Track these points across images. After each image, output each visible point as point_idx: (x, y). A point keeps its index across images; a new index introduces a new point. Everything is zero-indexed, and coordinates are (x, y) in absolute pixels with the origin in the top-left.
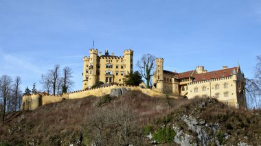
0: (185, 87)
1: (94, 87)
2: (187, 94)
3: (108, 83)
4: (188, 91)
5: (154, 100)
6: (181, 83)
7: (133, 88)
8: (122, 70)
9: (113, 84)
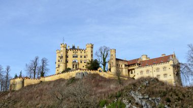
0: (133, 71)
1: (63, 72)
2: (135, 76)
3: (74, 69)
5: (109, 81)
6: (130, 68)
7: (92, 72)
8: (85, 59)
9: (77, 70)
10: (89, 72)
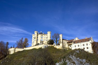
0: (71, 45)
1: (36, 45)
2: (72, 48)
3: (41, 44)
4: (72, 47)
5: (59, 50)
6: (69, 44)
8: (47, 39)
9: (43, 44)
10: (48, 45)
